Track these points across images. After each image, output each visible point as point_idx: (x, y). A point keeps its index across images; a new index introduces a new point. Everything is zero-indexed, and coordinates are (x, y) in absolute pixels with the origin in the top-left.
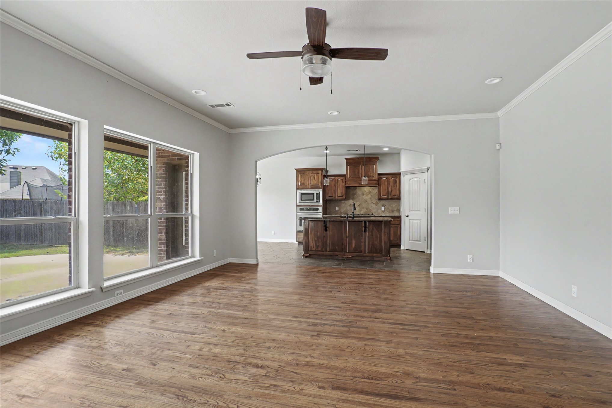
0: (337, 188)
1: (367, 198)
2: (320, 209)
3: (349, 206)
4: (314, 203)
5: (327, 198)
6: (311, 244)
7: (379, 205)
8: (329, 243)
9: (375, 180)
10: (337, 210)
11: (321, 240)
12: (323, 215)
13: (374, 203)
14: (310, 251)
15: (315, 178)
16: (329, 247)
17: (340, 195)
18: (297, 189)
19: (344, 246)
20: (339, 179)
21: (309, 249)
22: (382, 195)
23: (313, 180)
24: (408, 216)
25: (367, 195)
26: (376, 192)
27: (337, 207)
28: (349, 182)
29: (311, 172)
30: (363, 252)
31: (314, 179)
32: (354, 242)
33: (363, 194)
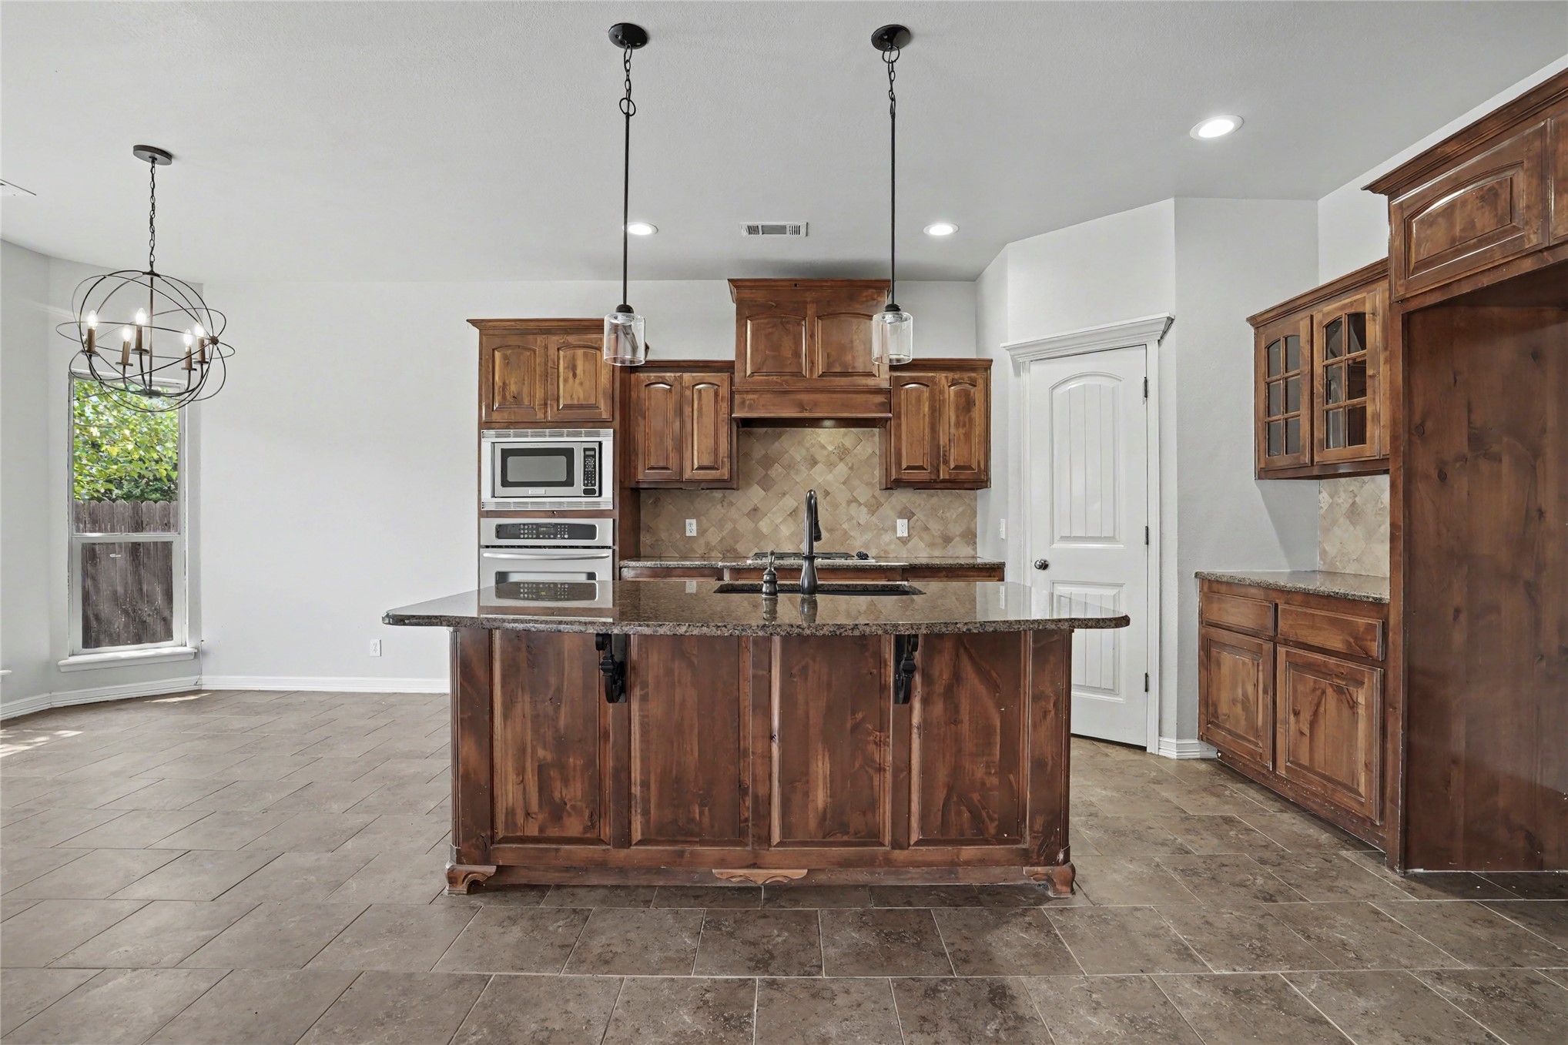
0: (689, 429)
1: (830, 477)
2: (605, 531)
3: (748, 515)
4: (572, 498)
5: (640, 477)
6: (509, 793)
7: (887, 510)
8: (645, 784)
9: (878, 391)
10: (688, 534)
11: (580, 762)
12: (622, 558)
13: (860, 504)
14: (506, 840)
15: (579, 371)
16: (646, 812)
17: (706, 463)
18: (485, 425)
19: (749, 802)
20: (703, 386)
21: (493, 827)
22: (904, 466)
23: (566, 381)
24: (1044, 566)
25: (831, 465)
26: (870, 451)
27: (688, 521)
28: (751, 396)
29: (555, 340)
30: (888, 839)
31: (575, 375)
32: (821, 767)
33: (814, 462)
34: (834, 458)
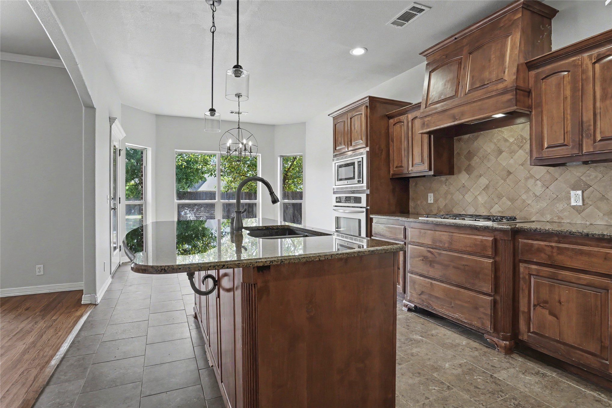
0: (410, 144)
2: (362, 199)
3: (459, 190)
4: (355, 184)
5: (392, 172)
7: (561, 183)
15: (356, 126)
17: (418, 161)
22: (546, 146)
25: (512, 152)
28: (427, 119)
29: (349, 115)
31: (355, 129)
33: (500, 152)
34: (515, 147)
